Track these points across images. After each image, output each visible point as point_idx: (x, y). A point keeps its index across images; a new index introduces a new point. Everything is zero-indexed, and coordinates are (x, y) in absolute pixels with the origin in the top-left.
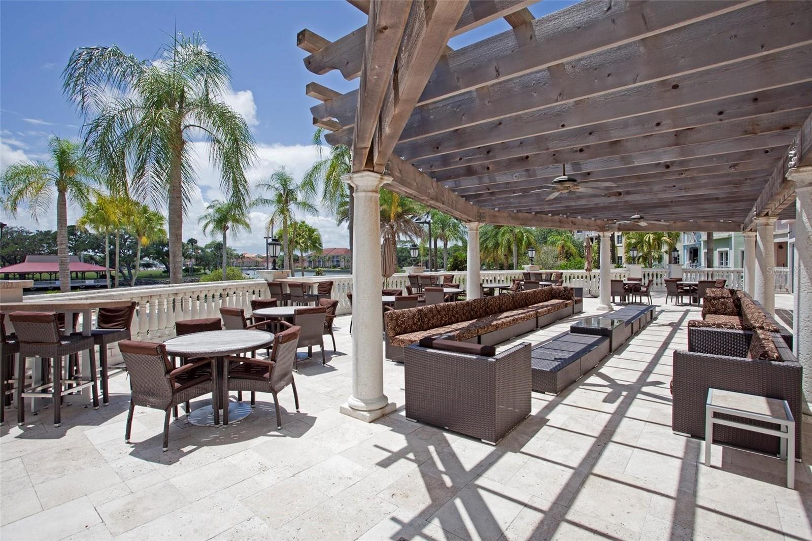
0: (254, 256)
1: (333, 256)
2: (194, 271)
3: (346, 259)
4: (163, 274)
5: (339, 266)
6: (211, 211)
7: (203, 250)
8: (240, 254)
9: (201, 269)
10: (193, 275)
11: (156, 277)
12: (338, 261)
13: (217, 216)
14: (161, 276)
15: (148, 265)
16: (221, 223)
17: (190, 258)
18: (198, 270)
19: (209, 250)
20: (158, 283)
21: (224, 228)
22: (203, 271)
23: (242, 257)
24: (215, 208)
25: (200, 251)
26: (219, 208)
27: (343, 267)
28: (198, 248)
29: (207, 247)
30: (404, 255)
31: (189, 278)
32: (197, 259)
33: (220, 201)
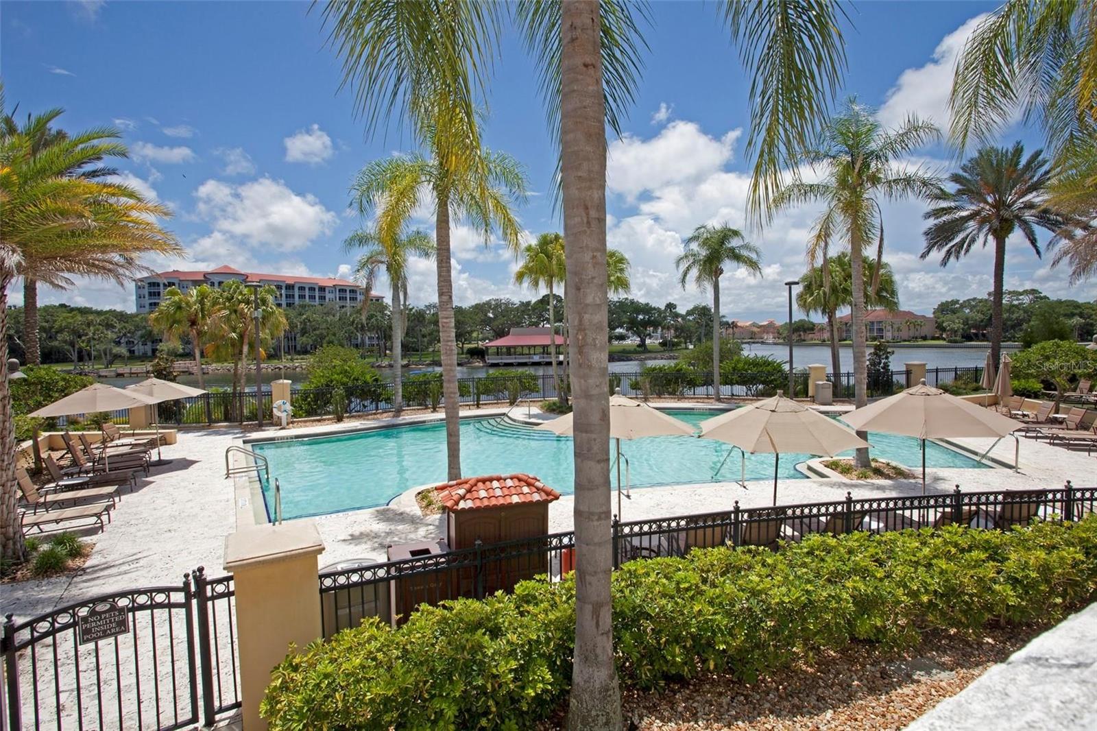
0: (748, 324)
1: (872, 323)
2: (673, 345)
3: (895, 326)
4: (638, 349)
5: (882, 337)
6: (694, 246)
7: (683, 317)
8: (730, 321)
9: (680, 342)
10: (671, 350)
11: (630, 352)
12: (880, 330)
13: (704, 253)
14: (635, 352)
15: (622, 337)
16: (711, 263)
17: (668, 328)
18: (678, 344)
19: (691, 318)
20: (631, 360)
21: (716, 272)
22: (683, 346)
23: (734, 325)
24: (701, 240)
25: (680, 320)
26: (707, 239)
27: (890, 339)
28: (677, 315)
29: (689, 313)
30: (1014, 316)
31: (667, 354)
32: (676, 329)
33: (708, 227)
